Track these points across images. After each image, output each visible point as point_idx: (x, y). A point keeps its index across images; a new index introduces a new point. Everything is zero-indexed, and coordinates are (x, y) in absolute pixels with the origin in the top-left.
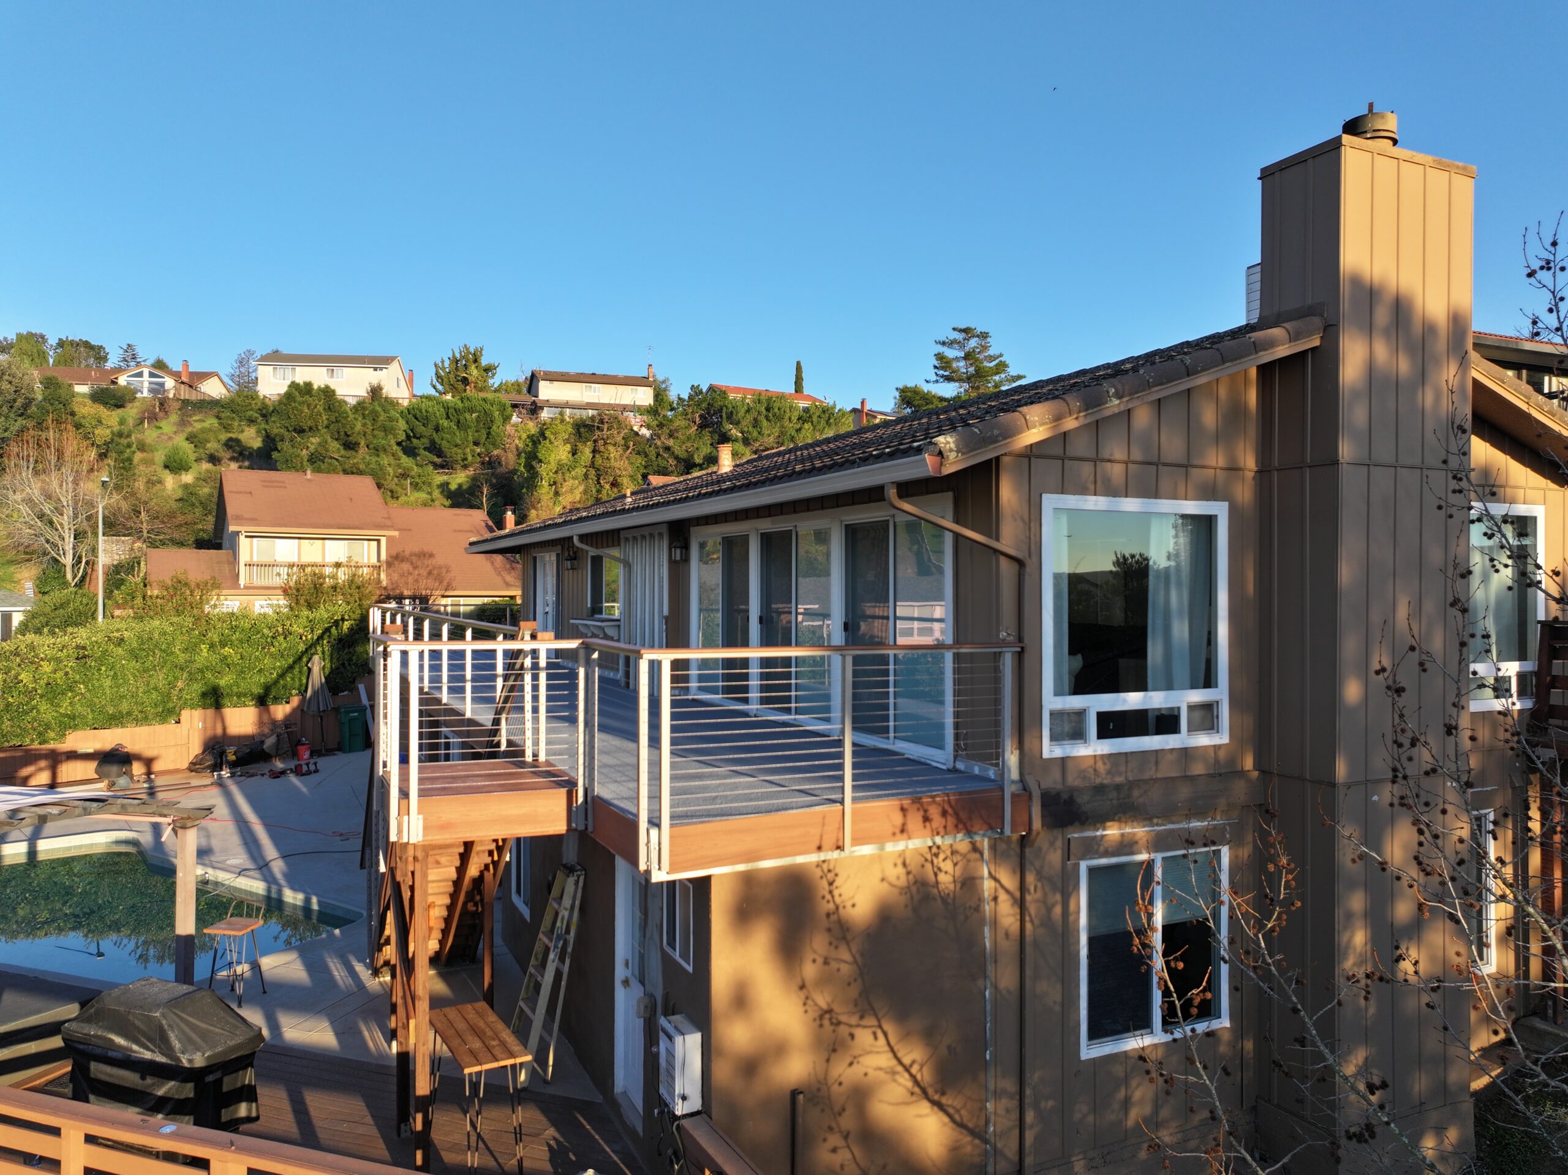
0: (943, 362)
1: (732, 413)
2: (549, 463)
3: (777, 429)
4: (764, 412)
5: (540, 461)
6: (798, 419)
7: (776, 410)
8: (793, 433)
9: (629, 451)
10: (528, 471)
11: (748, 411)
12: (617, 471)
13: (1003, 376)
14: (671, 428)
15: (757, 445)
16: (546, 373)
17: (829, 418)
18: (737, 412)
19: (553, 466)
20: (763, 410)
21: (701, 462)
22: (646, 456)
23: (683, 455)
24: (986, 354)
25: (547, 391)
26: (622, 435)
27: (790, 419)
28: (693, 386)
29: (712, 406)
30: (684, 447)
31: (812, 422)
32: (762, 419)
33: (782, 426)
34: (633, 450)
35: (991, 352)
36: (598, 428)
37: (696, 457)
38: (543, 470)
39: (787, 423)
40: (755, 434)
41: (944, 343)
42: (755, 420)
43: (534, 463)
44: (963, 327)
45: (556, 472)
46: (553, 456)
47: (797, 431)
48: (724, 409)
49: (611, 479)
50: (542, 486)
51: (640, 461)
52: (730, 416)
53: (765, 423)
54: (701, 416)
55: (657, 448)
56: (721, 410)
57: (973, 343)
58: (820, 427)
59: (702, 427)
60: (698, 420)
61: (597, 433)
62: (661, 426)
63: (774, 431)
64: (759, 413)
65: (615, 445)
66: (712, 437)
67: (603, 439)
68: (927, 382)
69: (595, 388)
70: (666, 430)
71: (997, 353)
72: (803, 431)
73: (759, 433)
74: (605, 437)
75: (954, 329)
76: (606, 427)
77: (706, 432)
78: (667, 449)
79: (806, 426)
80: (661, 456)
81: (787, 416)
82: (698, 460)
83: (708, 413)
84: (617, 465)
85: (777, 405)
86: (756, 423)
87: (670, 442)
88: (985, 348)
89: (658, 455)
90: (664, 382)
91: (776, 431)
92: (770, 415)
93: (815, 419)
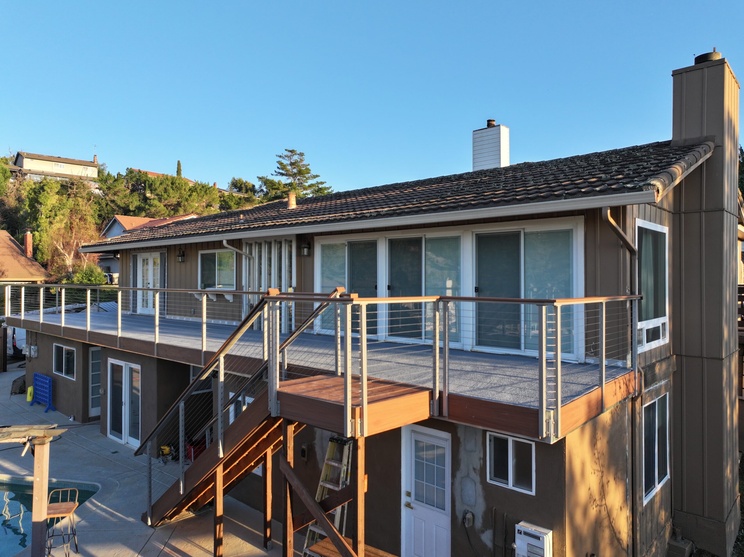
0: (282, 166)
1: (152, 184)
2: (47, 205)
3: (178, 194)
4: (171, 185)
5: (41, 204)
6: (189, 190)
7: (177, 184)
8: (187, 197)
9: (91, 202)
10: (31, 209)
11: (161, 184)
12: (84, 212)
13: (309, 175)
14: (115, 190)
15: (166, 202)
16: (28, 154)
17: (206, 191)
18: (155, 184)
19: (49, 207)
20: (170, 183)
21: (133, 209)
22: (100, 204)
23: (123, 205)
24: (302, 164)
25: (28, 164)
26: (86, 192)
27: (185, 189)
28: (128, 168)
29: (140, 180)
30: (123, 201)
31: (197, 192)
32: (169, 188)
33: (181, 193)
34: (93, 201)
35: (304, 163)
36: (70, 188)
37: (130, 206)
38: (43, 209)
39: (183, 192)
40: (166, 196)
41: (280, 157)
42: (165, 189)
43: (36, 204)
44: (291, 149)
45: (51, 211)
46: (49, 201)
47: (189, 196)
48: (147, 182)
49: (80, 216)
50: (42, 218)
51: (96, 207)
52: (150, 186)
53: (171, 191)
54: (132, 185)
55: (107, 201)
56: (145, 183)
57: (296, 158)
58: (202, 194)
59: (133, 191)
60: (130, 187)
61: (70, 190)
62: (109, 188)
63: (176, 195)
64: (167, 185)
65: (81, 197)
66: (139, 197)
67: (74, 194)
68: (272, 175)
69: (61, 165)
70: (112, 192)
71: (307, 163)
72: (193, 196)
73: (168, 196)
74: (75, 192)
75: (286, 150)
76: (75, 187)
77: (136, 194)
78: (113, 201)
79: (194, 194)
80: (109, 205)
81: (184, 187)
82: (132, 208)
83: (137, 184)
84: (84, 208)
85: (177, 182)
86: (166, 190)
87: (116, 198)
88: (302, 160)
89: (107, 205)
90: (102, 165)
91: (177, 195)
92: (174, 187)
93: (198, 190)
